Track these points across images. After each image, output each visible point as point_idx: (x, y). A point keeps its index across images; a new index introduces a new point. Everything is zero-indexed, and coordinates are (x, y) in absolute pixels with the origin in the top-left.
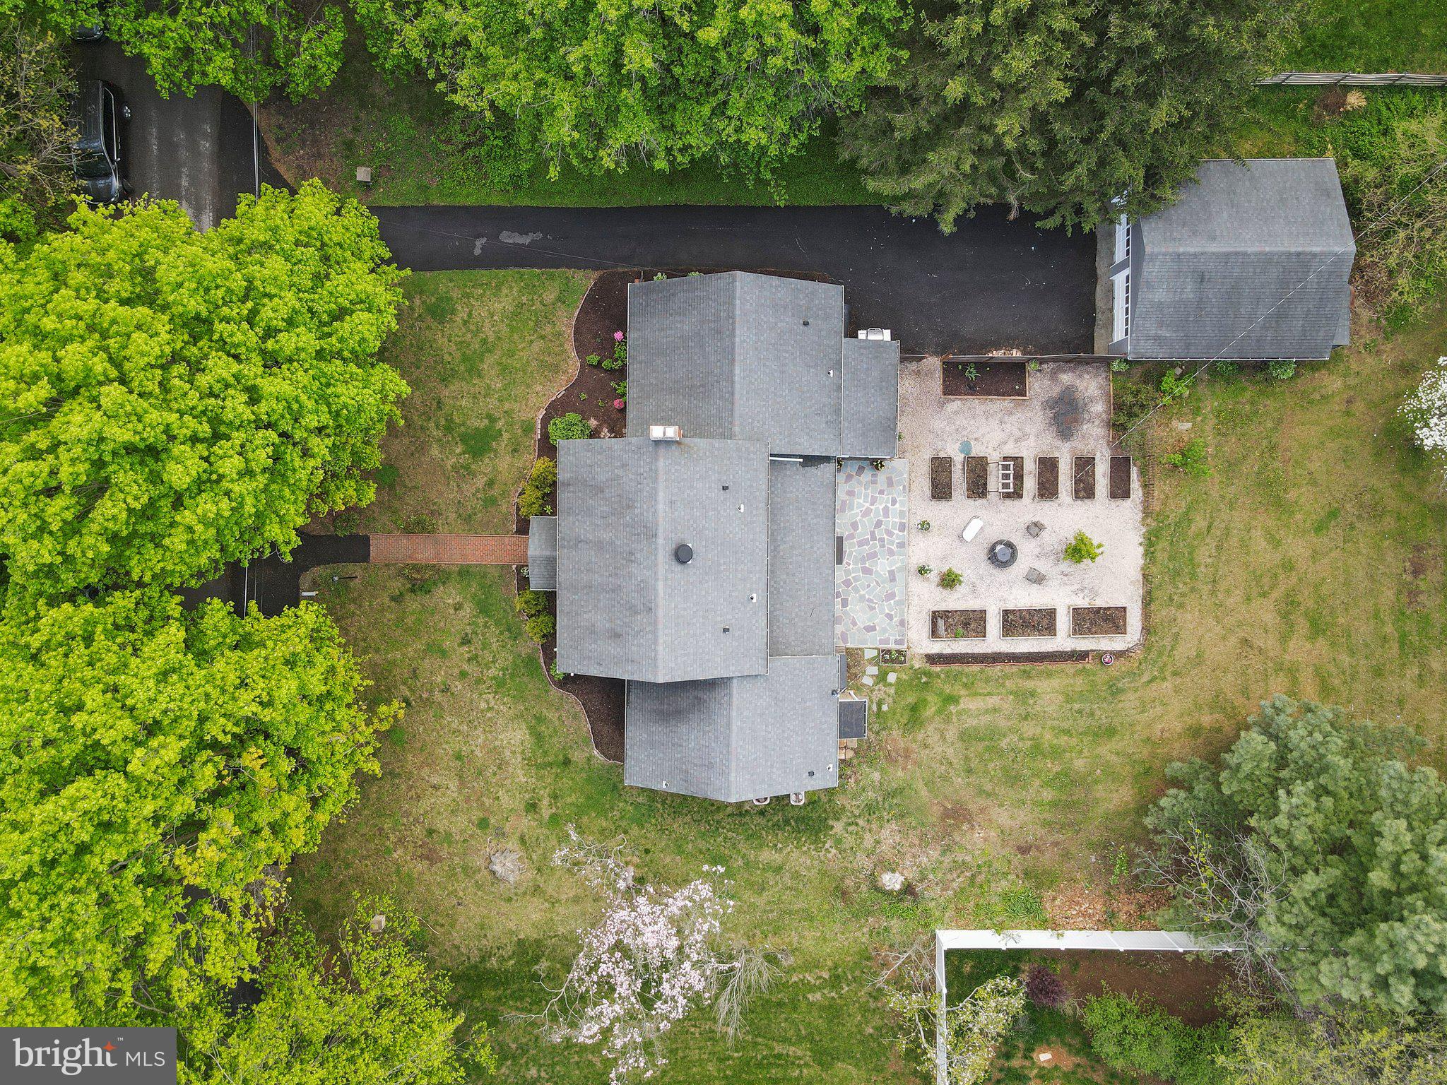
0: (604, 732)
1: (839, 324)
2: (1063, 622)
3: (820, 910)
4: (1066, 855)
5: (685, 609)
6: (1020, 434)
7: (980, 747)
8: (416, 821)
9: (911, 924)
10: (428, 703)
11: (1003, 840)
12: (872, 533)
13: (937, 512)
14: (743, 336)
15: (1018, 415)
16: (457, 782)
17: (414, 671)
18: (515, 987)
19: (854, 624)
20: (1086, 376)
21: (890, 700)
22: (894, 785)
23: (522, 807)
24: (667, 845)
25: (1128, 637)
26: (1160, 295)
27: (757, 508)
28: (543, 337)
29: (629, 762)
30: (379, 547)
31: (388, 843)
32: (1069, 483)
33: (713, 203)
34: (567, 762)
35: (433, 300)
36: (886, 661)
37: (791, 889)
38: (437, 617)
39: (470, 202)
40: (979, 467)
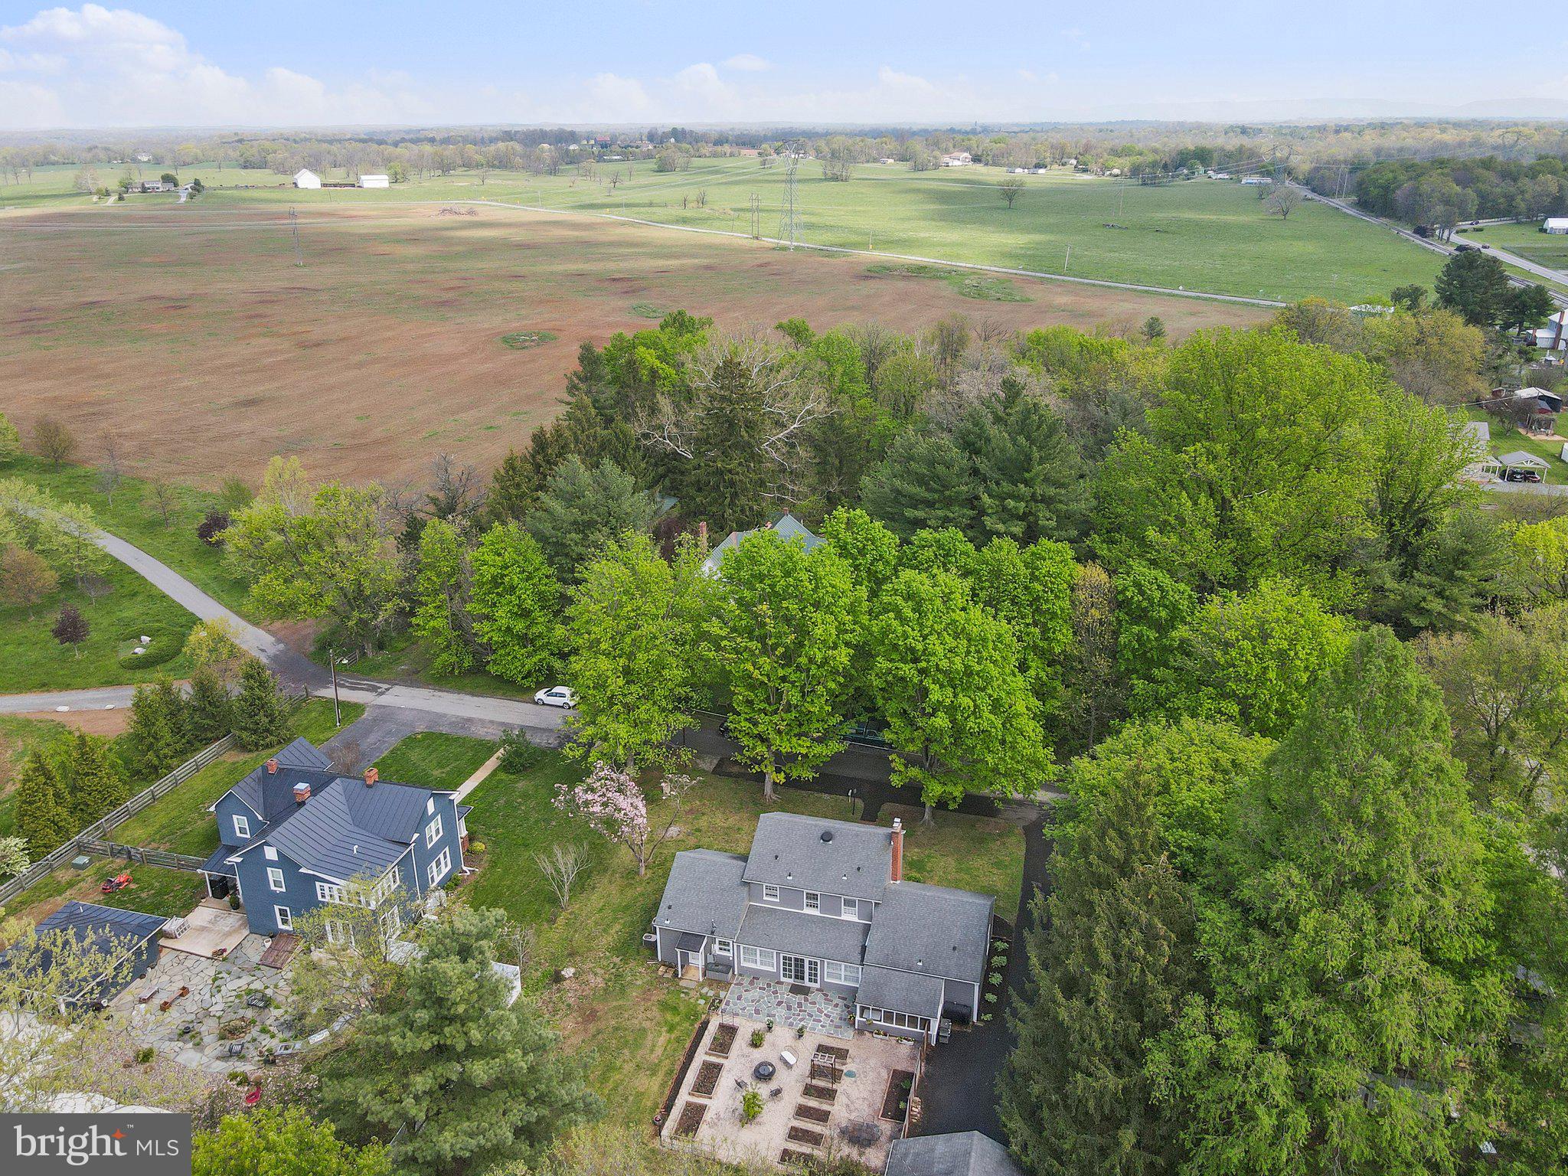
1: (954, 975)
2: (699, 1099)
3: (568, 943)
5: (796, 835)
6: (851, 1106)
7: (630, 1039)
9: (532, 982)
12: (805, 1011)
13: (809, 1044)
15: (868, 1109)
19: (746, 991)
21: (686, 999)
22: (628, 990)
26: (940, 1149)
27: (843, 888)
32: (803, 1126)
36: (714, 1001)
37: (590, 935)
40: (835, 1075)
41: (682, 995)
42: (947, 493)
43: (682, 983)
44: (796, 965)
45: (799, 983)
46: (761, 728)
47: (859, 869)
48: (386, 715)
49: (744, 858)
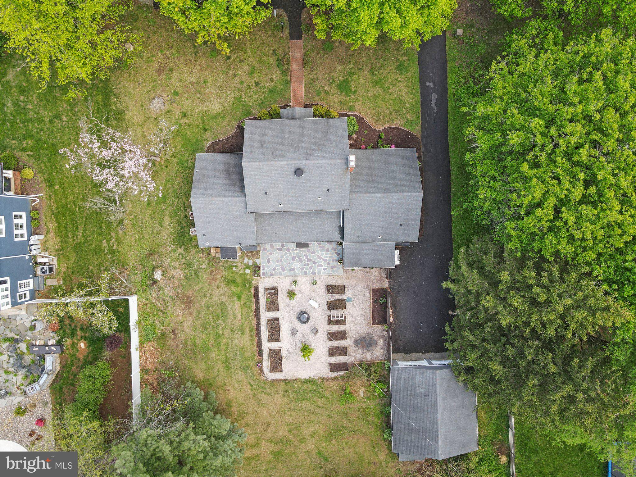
0: (219, 146)
1: (402, 240)
2: (275, 345)
3: (143, 244)
4: (172, 351)
5: (275, 174)
6: (356, 323)
7: (219, 311)
8: (176, 64)
9: (139, 284)
10: (229, 67)
11: (178, 323)
12: (310, 260)
13: (321, 288)
14: (395, 197)
15: (364, 322)
16: (194, 81)
17: (243, 61)
18: (103, 110)
19: (271, 254)
20: (382, 351)
21: (238, 271)
22: (200, 274)
23: (184, 111)
24: (169, 176)
25: (269, 374)
26: (418, 378)
27: (320, 206)
28: (391, 114)
29: (206, 155)
30: (297, 44)
31: (165, 51)
32: (335, 345)
33: (452, 186)
34: (205, 130)
35: (406, 65)
36: (255, 268)
37: (153, 231)
38: (267, 71)
39: (449, 80)
41: (234, 269)
47: (328, 191)
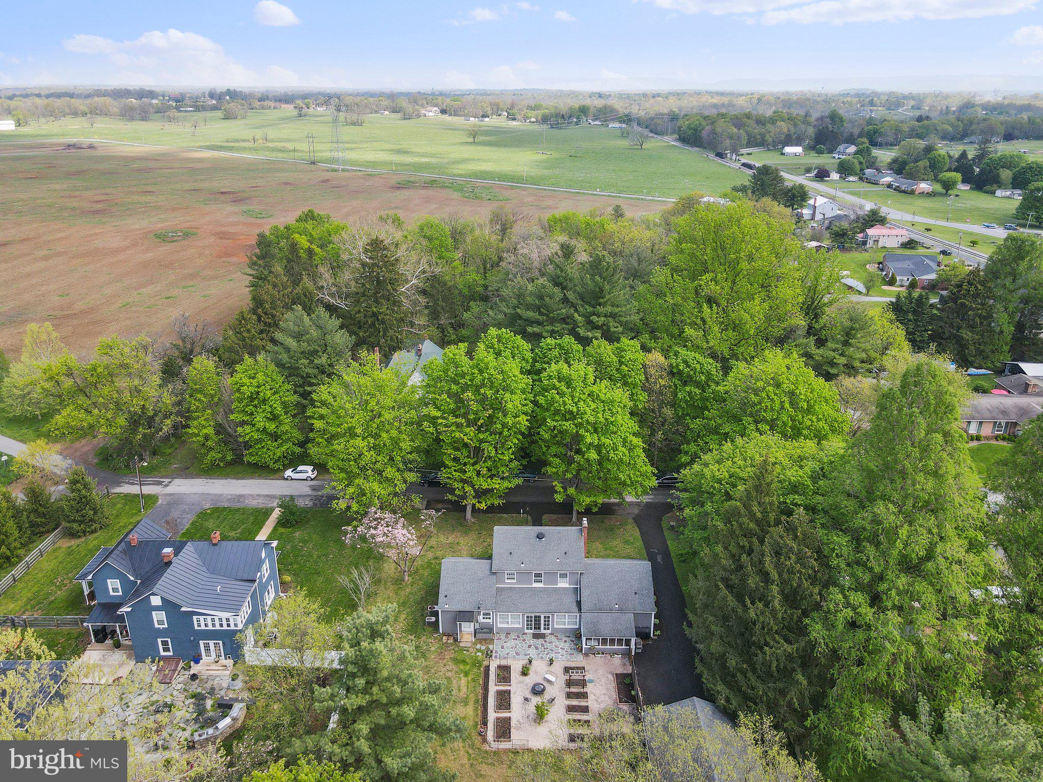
1: (639, 609)
2: (503, 714)
5: (520, 537)
6: (600, 701)
12: (547, 648)
13: (558, 669)
14: (626, 565)
15: (609, 700)
19: (505, 642)
21: (468, 654)
25: (494, 743)
27: (559, 567)
32: (575, 717)
35: (631, 541)
36: (487, 652)
39: (670, 548)
40: (583, 683)
41: (465, 652)
42: (551, 315)
43: (461, 645)
44: (535, 620)
45: (537, 632)
46: (468, 474)
47: (566, 553)
48: (175, 501)
49: (490, 558)
